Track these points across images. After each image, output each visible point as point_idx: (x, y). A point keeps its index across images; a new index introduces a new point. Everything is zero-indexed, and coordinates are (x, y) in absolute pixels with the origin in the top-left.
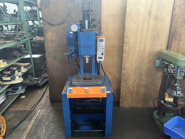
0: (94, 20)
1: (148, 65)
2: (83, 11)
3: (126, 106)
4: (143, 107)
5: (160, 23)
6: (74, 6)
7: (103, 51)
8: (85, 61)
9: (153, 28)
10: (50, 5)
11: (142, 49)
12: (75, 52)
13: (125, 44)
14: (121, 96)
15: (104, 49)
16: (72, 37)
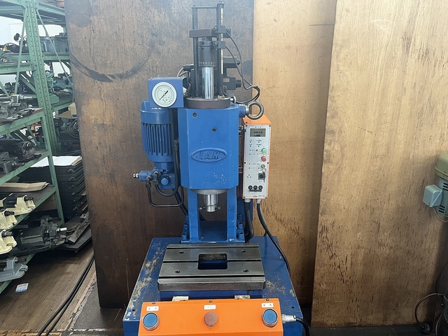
0: (234, 66)
1: (401, 198)
2: (195, 35)
3: (330, 322)
4: (381, 323)
5: (437, 72)
6: (167, 20)
7: (263, 167)
8: (205, 207)
9: (417, 86)
10: (94, 18)
11: (382, 151)
12: (171, 171)
13: (328, 137)
14: (314, 291)
15: (268, 160)
16: (158, 121)
